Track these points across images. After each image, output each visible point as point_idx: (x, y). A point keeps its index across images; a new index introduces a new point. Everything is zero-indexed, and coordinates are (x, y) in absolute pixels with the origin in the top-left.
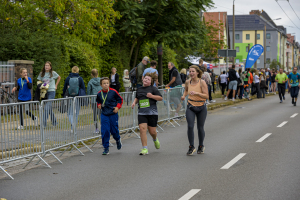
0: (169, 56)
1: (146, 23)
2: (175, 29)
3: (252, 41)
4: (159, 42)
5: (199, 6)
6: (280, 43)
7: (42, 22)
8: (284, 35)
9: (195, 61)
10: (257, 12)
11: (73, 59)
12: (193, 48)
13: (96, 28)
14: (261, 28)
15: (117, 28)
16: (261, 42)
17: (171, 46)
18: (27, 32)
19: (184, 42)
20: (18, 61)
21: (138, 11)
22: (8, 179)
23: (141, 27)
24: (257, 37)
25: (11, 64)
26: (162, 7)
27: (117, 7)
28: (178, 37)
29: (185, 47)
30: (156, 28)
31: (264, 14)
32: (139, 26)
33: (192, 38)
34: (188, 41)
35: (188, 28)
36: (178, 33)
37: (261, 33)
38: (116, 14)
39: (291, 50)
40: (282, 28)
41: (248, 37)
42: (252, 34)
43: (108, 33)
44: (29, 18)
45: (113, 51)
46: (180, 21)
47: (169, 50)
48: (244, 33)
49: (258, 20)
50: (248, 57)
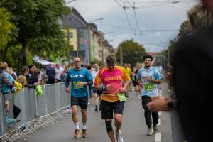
4: (24, 46)
19: (50, 45)
23: (16, 34)
29: (52, 50)
34: (54, 45)
36: (45, 38)
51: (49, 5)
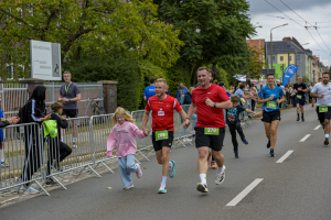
0: (221, 76)
1: (203, 50)
2: (226, 54)
3: (285, 61)
4: (214, 64)
5: (245, 34)
6: (308, 64)
7: (123, 50)
8: (311, 57)
9: (243, 79)
10: (289, 39)
11: (146, 79)
12: (241, 68)
13: (165, 54)
14: (293, 51)
15: (181, 54)
16: (292, 62)
17: (223, 67)
18: (112, 59)
19: (234, 63)
20: (105, 82)
21: (197, 40)
22: (109, 173)
23: (200, 52)
24: (289, 59)
25: (100, 84)
26: (216, 36)
27: (180, 37)
28: (229, 60)
29: (235, 67)
30: (212, 53)
31: (294, 40)
32: (198, 51)
33: (240, 60)
34: (237, 63)
35: (237, 52)
36: (229, 56)
37: (292, 55)
38: (181, 43)
39: (317, 69)
40: (309, 51)
41: (282, 59)
42: (286, 56)
43: (175, 57)
44: (112, 47)
45: (177, 72)
46: (231, 47)
47: (222, 70)
48: (279, 56)
49: (289, 45)
50: (284, 74)
51: (232, 24)
